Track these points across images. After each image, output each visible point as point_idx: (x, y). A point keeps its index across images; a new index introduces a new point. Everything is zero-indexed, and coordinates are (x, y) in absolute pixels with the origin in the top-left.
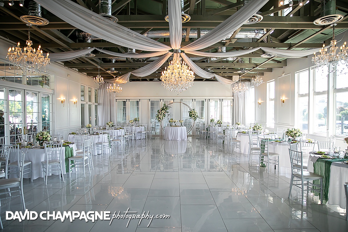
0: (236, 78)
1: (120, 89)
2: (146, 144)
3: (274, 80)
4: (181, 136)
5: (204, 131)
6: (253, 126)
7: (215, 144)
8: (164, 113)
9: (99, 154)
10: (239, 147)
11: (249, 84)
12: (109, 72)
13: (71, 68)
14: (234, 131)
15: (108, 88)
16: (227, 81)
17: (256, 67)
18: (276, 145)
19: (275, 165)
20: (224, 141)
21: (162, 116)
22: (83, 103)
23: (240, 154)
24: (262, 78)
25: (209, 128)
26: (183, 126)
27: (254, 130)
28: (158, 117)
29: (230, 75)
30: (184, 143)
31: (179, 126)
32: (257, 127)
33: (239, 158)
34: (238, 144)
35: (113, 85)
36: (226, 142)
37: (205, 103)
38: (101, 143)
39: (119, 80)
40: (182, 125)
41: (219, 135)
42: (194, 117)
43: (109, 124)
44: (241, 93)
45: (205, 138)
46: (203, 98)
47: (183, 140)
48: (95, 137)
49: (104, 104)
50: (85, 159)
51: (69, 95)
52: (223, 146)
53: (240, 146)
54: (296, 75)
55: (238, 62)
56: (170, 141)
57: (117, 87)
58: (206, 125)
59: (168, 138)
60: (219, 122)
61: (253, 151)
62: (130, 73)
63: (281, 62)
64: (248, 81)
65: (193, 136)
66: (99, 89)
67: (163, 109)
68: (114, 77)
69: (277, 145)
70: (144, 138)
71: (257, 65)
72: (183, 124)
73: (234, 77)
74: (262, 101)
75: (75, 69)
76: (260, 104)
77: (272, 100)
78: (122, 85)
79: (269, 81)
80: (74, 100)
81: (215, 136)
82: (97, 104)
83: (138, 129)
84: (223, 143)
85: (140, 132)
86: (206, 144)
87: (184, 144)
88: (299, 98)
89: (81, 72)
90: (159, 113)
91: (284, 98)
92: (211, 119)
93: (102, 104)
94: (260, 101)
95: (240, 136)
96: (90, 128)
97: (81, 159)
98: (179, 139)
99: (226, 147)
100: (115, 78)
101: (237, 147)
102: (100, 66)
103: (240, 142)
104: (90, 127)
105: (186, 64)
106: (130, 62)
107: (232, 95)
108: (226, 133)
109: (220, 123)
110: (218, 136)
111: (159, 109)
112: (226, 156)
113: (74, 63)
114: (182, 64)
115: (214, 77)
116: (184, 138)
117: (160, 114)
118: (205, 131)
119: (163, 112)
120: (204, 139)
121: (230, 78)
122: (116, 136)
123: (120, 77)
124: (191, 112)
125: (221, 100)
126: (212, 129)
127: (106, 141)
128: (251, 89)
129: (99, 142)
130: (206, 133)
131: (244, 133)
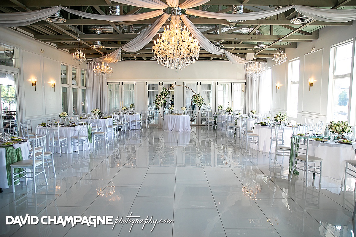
0: (250, 56)
1: (110, 69)
2: (141, 135)
3: (299, 58)
4: (183, 126)
5: (211, 120)
6: (274, 116)
7: (225, 136)
8: (163, 99)
9: (76, 151)
10: (257, 143)
11: (264, 64)
12: (93, 47)
13: (45, 41)
14: (248, 121)
15: (94, 67)
16: (239, 59)
17: (279, 40)
18: (317, 145)
19: (314, 174)
20: (235, 133)
21: (161, 102)
22: (65, 86)
23: (258, 151)
24: (286, 55)
25: (217, 116)
26: (186, 114)
27: (276, 120)
28: (157, 103)
29: (243, 52)
30: (187, 134)
31: (180, 114)
32: (281, 117)
33: (256, 157)
34: (256, 138)
35: (101, 65)
36: (238, 135)
37: (212, 88)
38: (77, 138)
39: (108, 59)
40: (184, 113)
41: (230, 125)
42: (199, 104)
43: (95, 111)
44: (256, 75)
45: (212, 128)
46: (209, 81)
47: (185, 131)
48: (69, 130)
49: (93, 88)
50: (35, 166)
51: (43, 77)
52: (234, 139)
53: (258, 141)
54: (332, 50)
55: (255, 33)
56: (170, 132)
57: (106, 67)
58: (213, 113)
59: (168, 128)
60: (229, 109)
61: (279, 151)
62: (120, 49)
63: (310, 34)
64: (264, 61)
65: (198, 126)
66: (86, 70)
67: (162, 94)
68: (102, 55)
69: (319, 146)
70: (139, 127)
71: (279, 38)
72: (186, 112)
73: (248, 55)
74: (282, 85)
75: (49, 43)
76: (278, 88)
77: (294, 83)
78: (111, 64)
79: (291, 60)
80: (52, 82)
81: (224, 127)
82: (84, 88)
83: (132, 118)
84: (234, 136)
85: (134, 122)
86: (213, 136)
87: (186, 136)
88: (334, 80)
89: (60, 48)
90: (158, 98)
91: (312, 80)
92: (219, 105)
93: (90, 87)
94: (279, 85)
95: (258, 128)
96: (65, 118)
97: (30, 165)
98: (181, 130)
99: (238, 140)
100: (104, 55)
101: (253, 143)
102: (80, 38)
103: (258, 136)
104: (65, 116)
105: (188, 29)
106: (118, 33)
107: (244, 78)
108: (239, 123)
109: (231, 111)
110: (228, 127)
111: (158, 94)
112: (237, 152)
113: (47, 34)
114: (182, 30)
115: (224, 55)
116: (187, 128)
117: (159, 100)
118: (213, 120)
119: (162, 97)
120: (210, 129)
121: (243, 56)
122: (102, 126)
123: (109, 55)
124: (196, 97)
125: (232, 83)
126: (220, 118)
127: (84, 134)
128: (267, 70)
129: (76, 135)
130: (213, 122)
131: (263, 125)
